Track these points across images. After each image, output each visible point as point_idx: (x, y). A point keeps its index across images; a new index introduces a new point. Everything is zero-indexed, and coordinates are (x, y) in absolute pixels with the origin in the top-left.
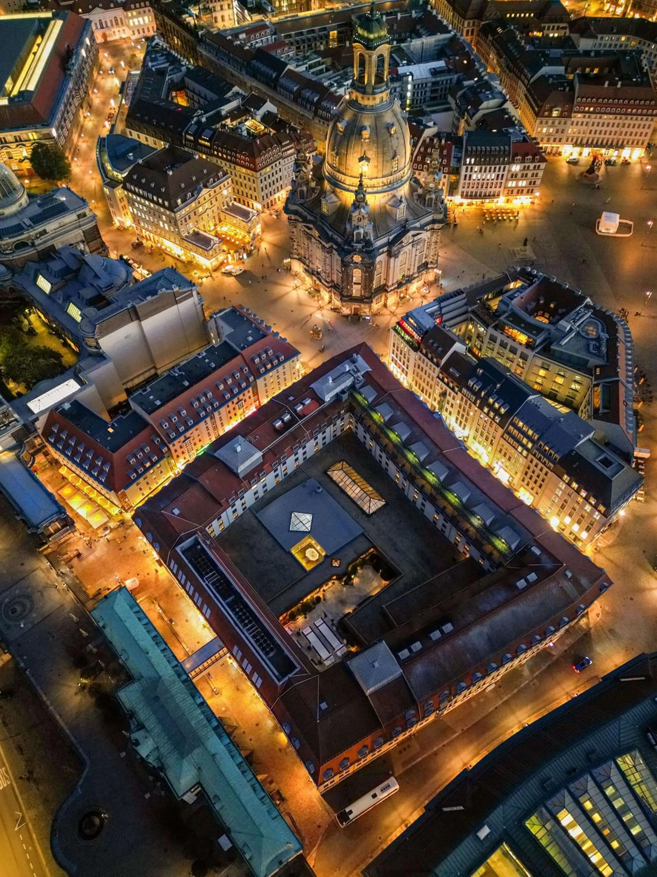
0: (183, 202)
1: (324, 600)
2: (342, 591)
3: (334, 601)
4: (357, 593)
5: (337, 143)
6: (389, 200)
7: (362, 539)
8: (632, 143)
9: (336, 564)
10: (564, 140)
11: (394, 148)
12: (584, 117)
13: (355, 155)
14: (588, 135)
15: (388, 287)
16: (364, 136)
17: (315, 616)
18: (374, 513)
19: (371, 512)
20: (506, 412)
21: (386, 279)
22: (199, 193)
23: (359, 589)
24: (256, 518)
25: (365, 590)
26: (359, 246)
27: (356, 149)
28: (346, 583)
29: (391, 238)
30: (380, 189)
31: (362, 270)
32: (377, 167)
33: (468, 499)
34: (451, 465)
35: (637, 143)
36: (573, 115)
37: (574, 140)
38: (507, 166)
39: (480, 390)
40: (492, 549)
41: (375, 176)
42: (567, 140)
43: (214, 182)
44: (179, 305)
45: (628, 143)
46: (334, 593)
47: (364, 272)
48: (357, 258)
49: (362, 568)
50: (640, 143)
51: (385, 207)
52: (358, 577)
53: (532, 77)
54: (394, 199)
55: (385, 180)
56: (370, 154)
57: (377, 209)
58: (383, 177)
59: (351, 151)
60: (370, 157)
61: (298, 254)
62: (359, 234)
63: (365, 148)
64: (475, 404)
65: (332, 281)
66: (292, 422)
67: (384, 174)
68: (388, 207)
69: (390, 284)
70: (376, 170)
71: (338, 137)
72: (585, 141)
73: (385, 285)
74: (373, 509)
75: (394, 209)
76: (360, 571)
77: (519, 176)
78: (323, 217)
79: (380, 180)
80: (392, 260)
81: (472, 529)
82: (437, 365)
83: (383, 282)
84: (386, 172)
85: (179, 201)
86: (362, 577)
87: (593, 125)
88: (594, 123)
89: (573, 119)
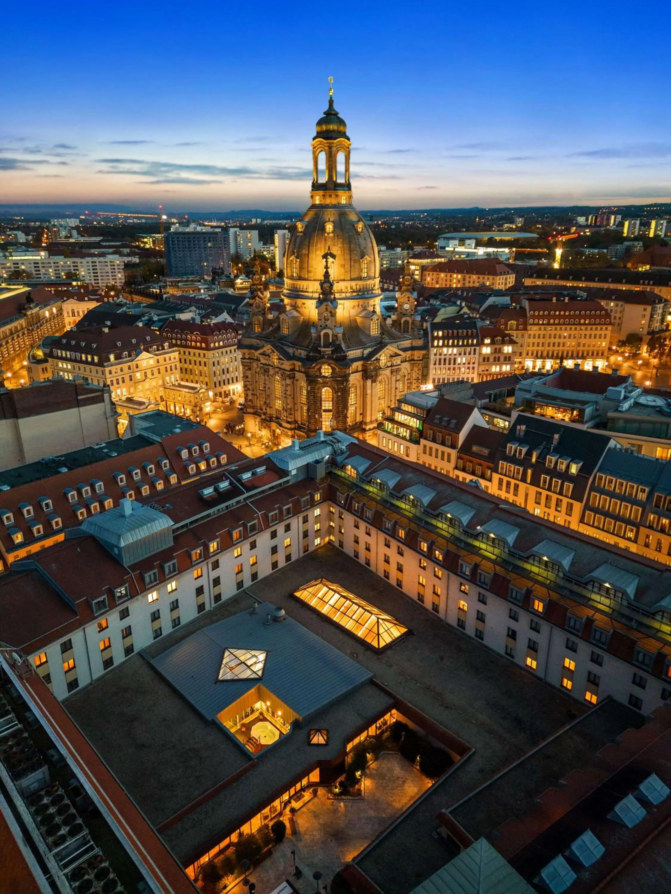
0: (116, 359)
1: (295, 832)
2: (335, 811)
3: (318, 835)
4: (372, 813)
5: (297, 245)
6: (360, 313)
7: (371, 690)
8: (593, 354)
9: (318, 739)
10: (524, 354)
11: (362, 248)
12: (540, 329)
13: (318, 252)
14: (547, 348)
15: (366, 424)
16: (327, 230)
17: (272, 874)
18: (388, 647)
19: (382, 644)
20: (580, 470)
21: (363, 414)
22: (137, 355)
23: (376, 803)
24: (152, 668)
25: (389, 804)
26: (328, 351)
27: (319, 246)
28: (345, 792)
29: (367, 352)
30: (348, 295)
31: (333, 389)
32: (343, 266)
33: (572, 564)
34: (520, 520)
35: (597, 354)
36: (529, 327)
37: (535, 354)
38: (477, 348)
39: (529, 454)
40: (659, 645)
41: (342, 277)
42: (528, 354)
43: (158, 350)
44: (82, 409)
45: (588, 354)
46: (316, 816)
47: (335, 391)
48: (326, 371)
49: (376, 759)
50: (600, 354)
51: (355, 320)
52: (371, 776)
53: (481, 307)
54: (365, 312)
55: (353, 283)
56: (335, 250)
57: (347, 321)
58: (352, 280)
59: (313, 248)
60: (335, 253)
61: (253, 407)
62: (326, 335)
63: (329, 243)
64: (524, 480)
65: (296, 422)
66: (233, 492)
67: (353, 277)
68: (359, 319)
69: (368, 420)
70: (343, 270)
71: (298, 240)
72: (545, 354)
73: (362, 423)
74: (385, 639)
75: (367, 321)
76: (373, 765)
77: (491, 359)
78: (283, 338)
79: (348, 284)
80: (369, 382)
81: (598, 616)
82: (453, 446)
83: (359, 419)
84: (355, 275)
85: (112, 357)
86: (378, 776)
87: (550, 337)
88: (550, 335)
89: (529, 332)
